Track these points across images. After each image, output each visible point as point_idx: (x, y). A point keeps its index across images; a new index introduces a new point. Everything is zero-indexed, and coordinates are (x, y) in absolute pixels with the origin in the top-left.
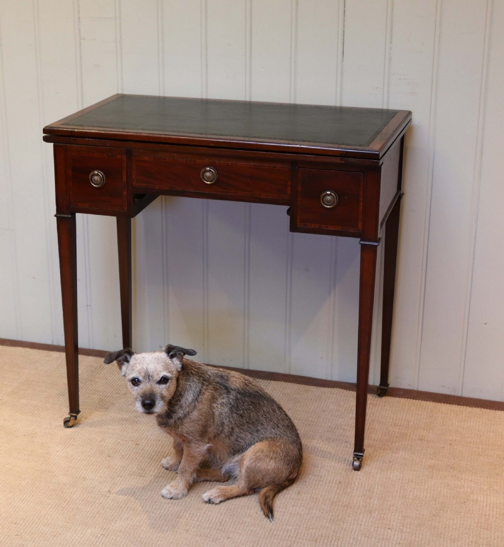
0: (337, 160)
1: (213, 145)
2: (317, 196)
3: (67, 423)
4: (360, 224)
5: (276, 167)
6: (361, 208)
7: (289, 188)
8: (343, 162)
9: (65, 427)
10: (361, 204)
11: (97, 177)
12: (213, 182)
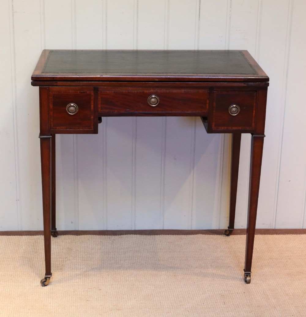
0: (242, 84)
1: (158, 80)
2: (226, 109)
3: (44, 283)
4: (253, 124)
5: (199, 92)
6: (254, 114)
7: (207, 105)
8: (246, 85)
9: (43, 286)
10: (254, 111)
11: (72, 107)
12: (156, 105)
